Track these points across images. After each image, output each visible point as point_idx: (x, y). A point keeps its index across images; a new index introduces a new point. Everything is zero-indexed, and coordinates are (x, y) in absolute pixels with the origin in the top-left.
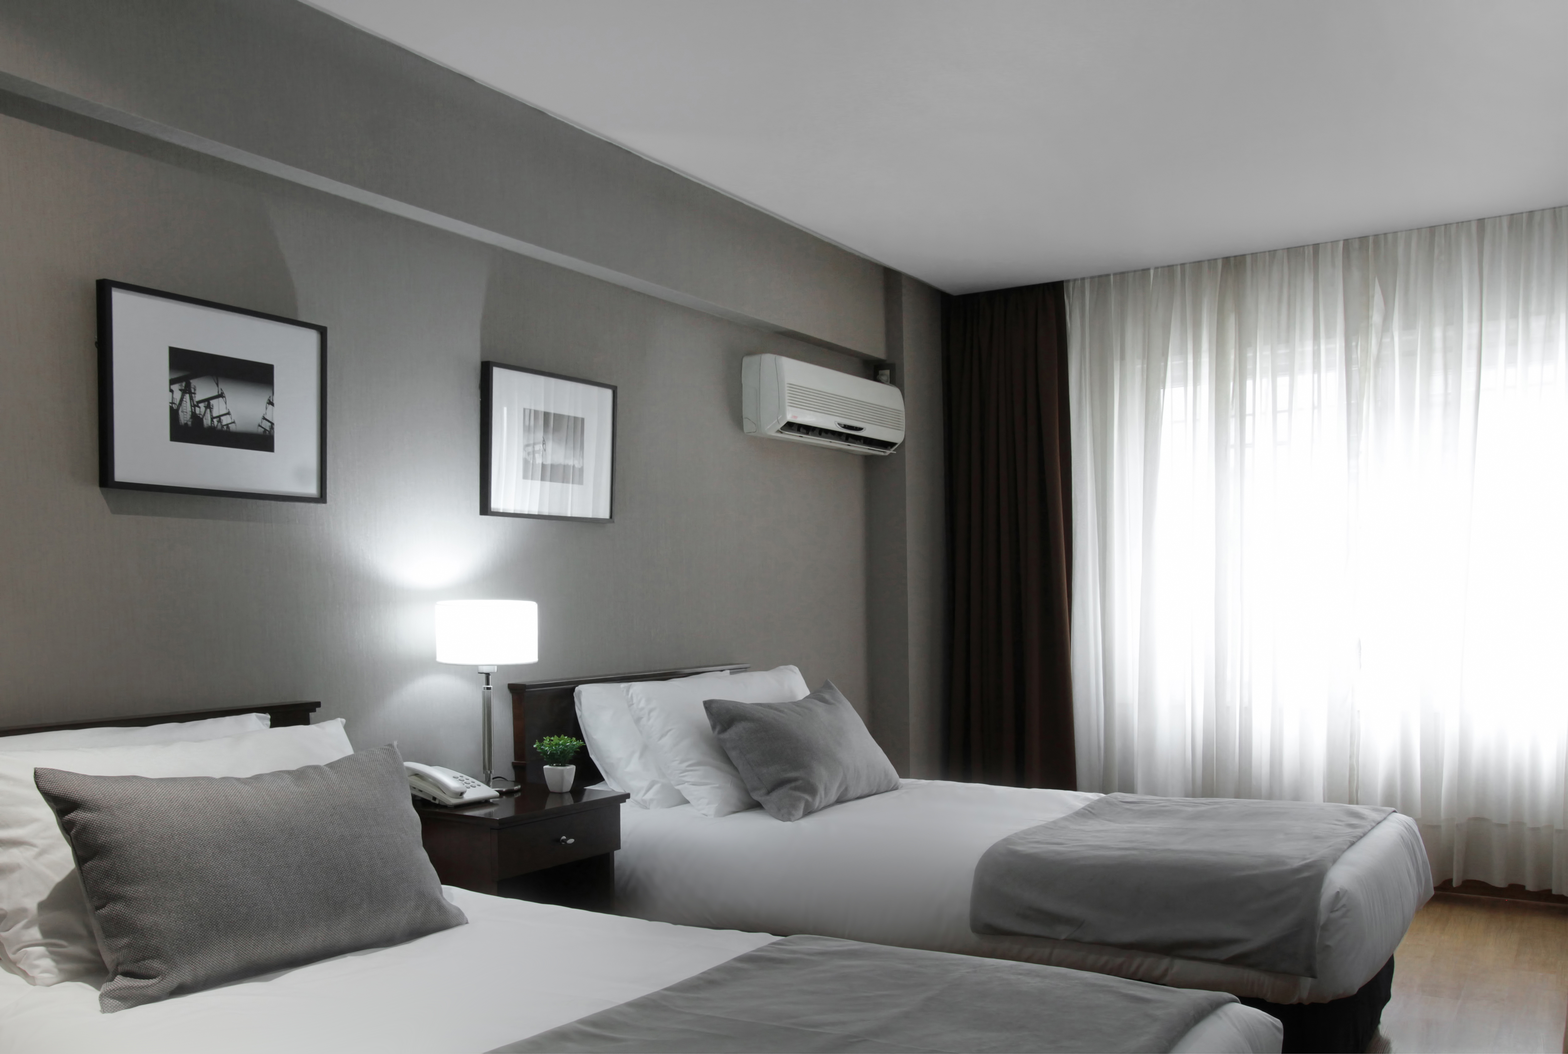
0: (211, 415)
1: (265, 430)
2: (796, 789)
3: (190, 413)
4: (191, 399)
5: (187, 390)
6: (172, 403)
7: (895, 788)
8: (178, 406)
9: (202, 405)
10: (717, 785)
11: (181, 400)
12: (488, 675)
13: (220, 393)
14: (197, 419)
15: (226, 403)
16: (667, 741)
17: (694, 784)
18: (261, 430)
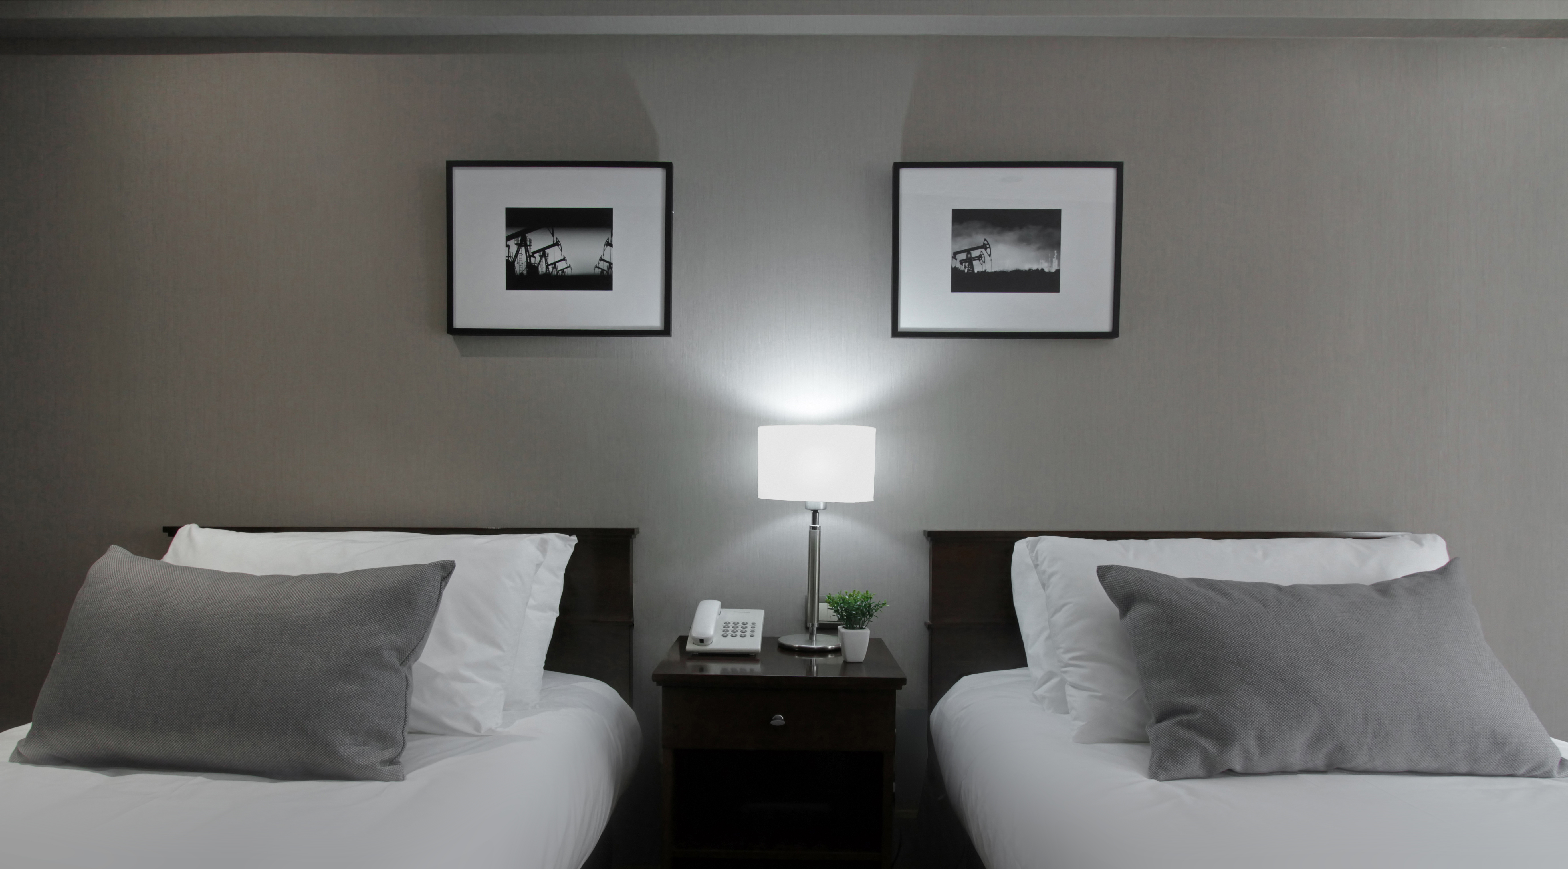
0: (547, 263)
1: (603, 270)
3: (526, 264)
5: (524, 243)
6: (508, 257)
8: (513, 259)
9: (537, 255)
11: (517, 253)
12: (815, 512)
13: (555, 242)
14: (532, 268)
15: (561, 250)
18: (598, 271)
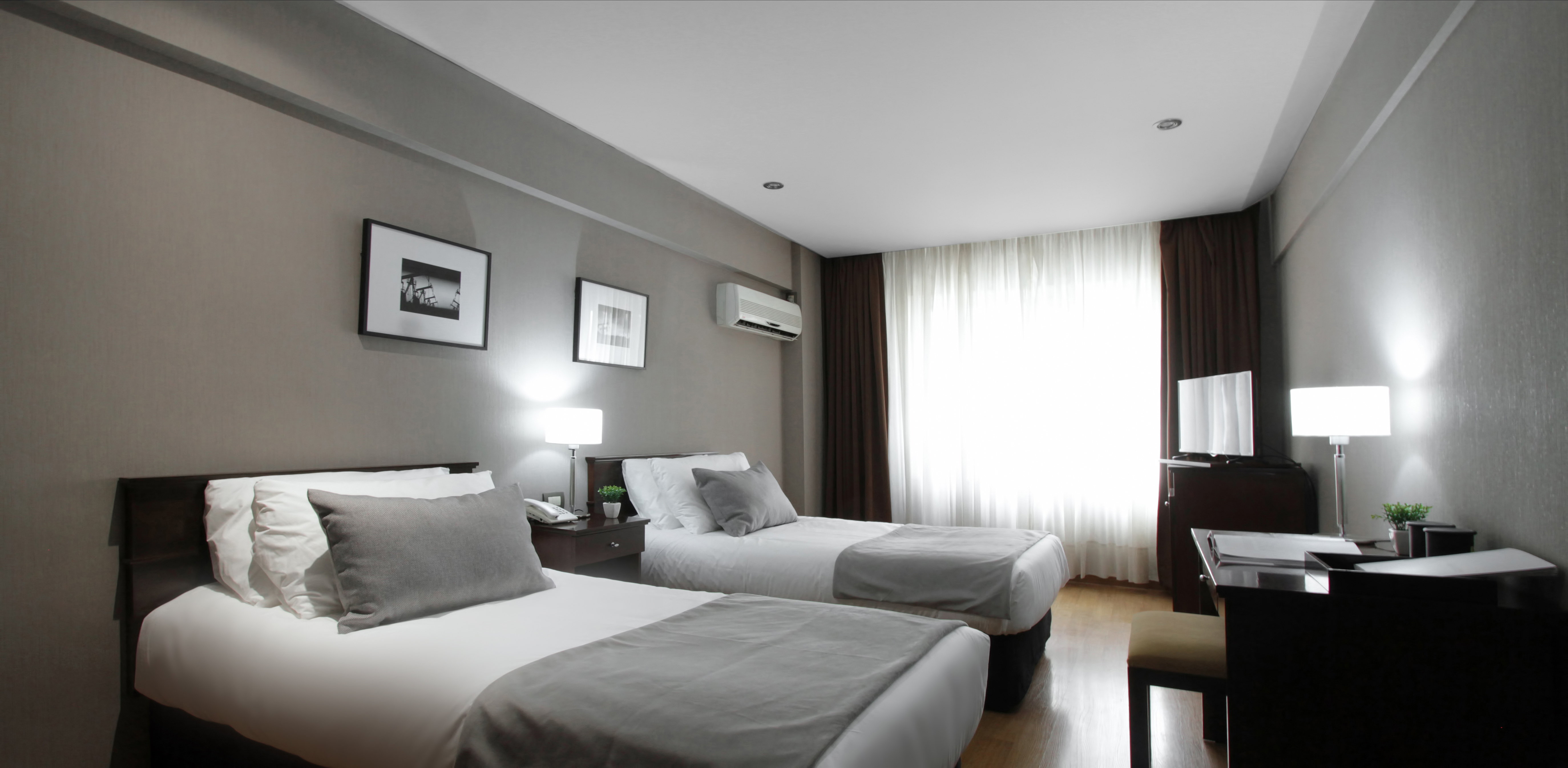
0: (424, 297)
1: (454, 307)
2: (742, 519)
3: (412, 296)
4: (413, 288)
5: (411, 283)
6: (402, 289)
7: (795, 521)
9: (419, 292)
10: (698, 517)
11: (408, 288)
12: (574, 450)
13: (430, 286)
14: (416, 299)
15: (433, 291)
16: (672, 491)
17: (687, 516)
18: (452, 308)
